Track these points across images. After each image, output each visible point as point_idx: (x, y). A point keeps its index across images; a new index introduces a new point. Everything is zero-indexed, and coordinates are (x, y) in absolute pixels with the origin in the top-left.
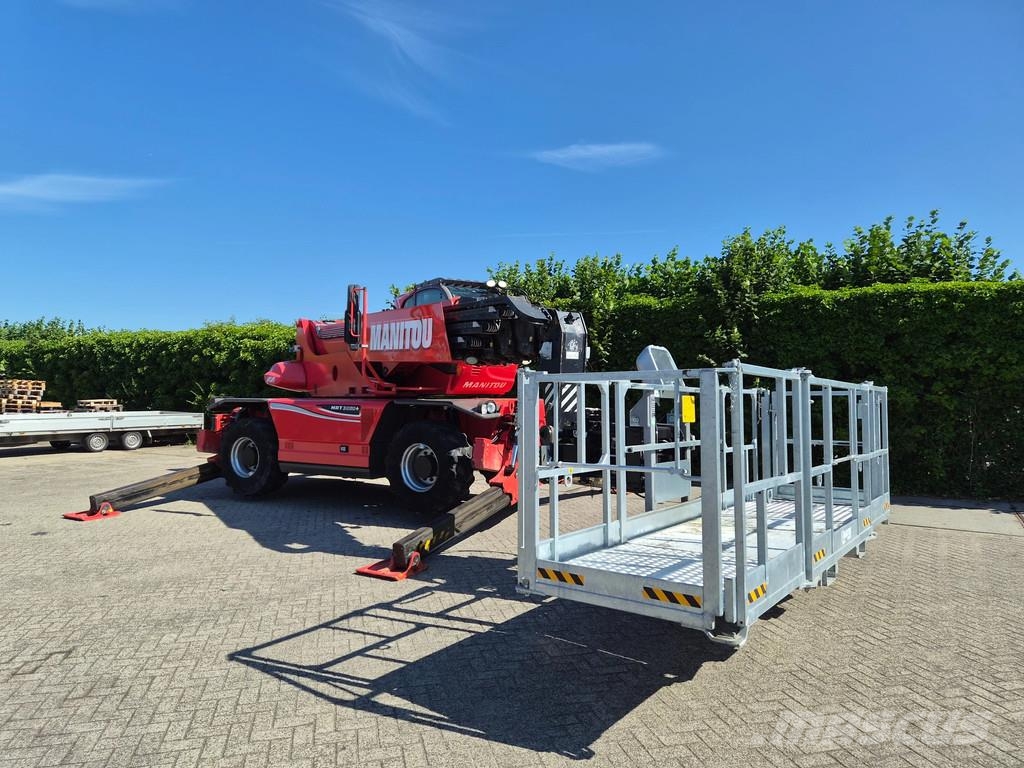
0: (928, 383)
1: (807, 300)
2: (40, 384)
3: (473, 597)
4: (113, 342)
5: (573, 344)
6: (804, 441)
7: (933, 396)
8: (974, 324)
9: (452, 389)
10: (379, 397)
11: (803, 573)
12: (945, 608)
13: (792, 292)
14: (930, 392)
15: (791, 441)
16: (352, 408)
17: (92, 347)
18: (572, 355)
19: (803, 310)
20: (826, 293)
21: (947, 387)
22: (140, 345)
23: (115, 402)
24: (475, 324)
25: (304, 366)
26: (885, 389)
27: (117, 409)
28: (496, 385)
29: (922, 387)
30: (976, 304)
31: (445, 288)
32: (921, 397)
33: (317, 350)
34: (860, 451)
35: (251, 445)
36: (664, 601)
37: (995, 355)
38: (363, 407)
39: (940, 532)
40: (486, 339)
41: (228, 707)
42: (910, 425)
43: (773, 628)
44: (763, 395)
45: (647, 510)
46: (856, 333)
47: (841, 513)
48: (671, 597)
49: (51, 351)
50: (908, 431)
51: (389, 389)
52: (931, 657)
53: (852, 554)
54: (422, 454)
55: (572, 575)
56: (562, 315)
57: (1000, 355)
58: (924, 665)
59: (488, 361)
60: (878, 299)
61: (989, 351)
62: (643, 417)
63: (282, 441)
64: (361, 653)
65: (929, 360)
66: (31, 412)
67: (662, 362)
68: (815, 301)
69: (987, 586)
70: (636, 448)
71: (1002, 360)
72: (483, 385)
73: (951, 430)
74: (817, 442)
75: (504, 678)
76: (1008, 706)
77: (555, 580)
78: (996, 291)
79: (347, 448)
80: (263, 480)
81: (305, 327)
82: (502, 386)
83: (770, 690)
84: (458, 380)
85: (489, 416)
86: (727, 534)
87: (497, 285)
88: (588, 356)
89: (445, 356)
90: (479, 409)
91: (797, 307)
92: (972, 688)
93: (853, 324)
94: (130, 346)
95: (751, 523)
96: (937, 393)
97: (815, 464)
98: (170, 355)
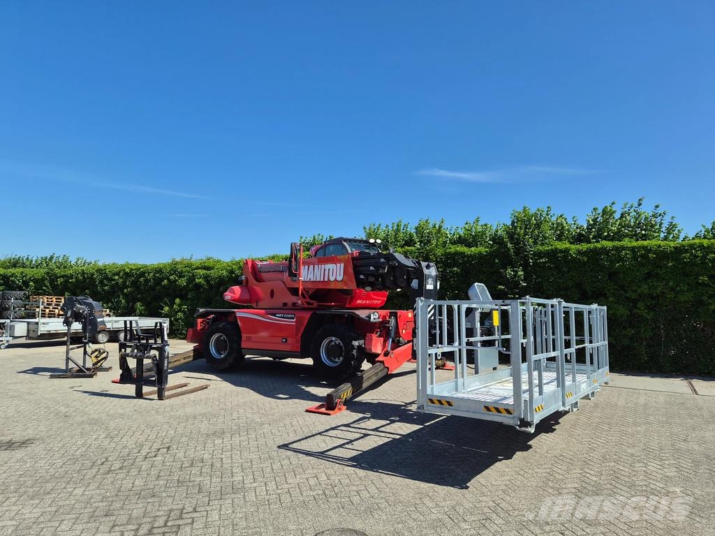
0: (635, 302)
1: (561, 251)
2: (60, 299)
3: (388, 422)
4: (107, 271)
5: (430, 281)
6: (560, 337)
7: (638, 311)
8: (661, 267)
9: (349, 304)
10: (304, 309)
11: (561, 403)
12: (639, 429)
13: (552, 245)
14: (636, 308)
15: (554, 337)
16: (290, 316)
17: (93, 274)
18: (430, 287)
19: (559, 257)
20: (573, 247)
21: (646, 305)
22: (126, 273)
23: (108, 311)
24: (372, 268)
25: (248, 289)
26: (605, 308)
27: (109, 315)
28: (376, 302)
29: (631, 304)
30: (662, 255)
31: (345, 243)
32: (631, 311)
33: (259, 279)
34: (591, 342)
35: (222, 338)
36: (494, 412)
37: (675, 286)
38: (296, 315)
39: (641, 392)
40: (376, 276)
41: (269, 470)
42: (625, 328)
43: (546, 438)
44: (536, 310)
45: (476, 374)
46: (591, 271)
47: (580, 378)
48: (498, 410)
49: (63, 276)
50: (624, 332)
51: (312, 304)
52: (629, 451)
53: (587, 397)
54: (333, 343)
55: (447, 402)
56: (424, 264)
57: (677, 286)
58: (625, 454)
59: (377, 289)
60: (604, 250)
61: (671, 284)
62: (473, 322)
63: (244, 336)
64: (340, 446)
65: (634, 288)
66: (54, 317)
67: (482, 292)
68: (566, 251)
69: (664, 419)
70: (471, 339)
71: (678, 289)
72: (368, 302)
73: (650, 331)
74: (567, 338)
75: (406, 459)
76: (666, 470)
77: (437, 404)
78: (674, 247)
79: (286, 340)
80: (231, 360)
81: (250, 265)
82: (379, 302)
83: (545, 464)
84: (353, 299)
85: (375, 321)
86: (525, 387)
87: (375, 242)
88: (438, 287)
89: (352, 286)
90: (369, 317)
91: (555, 255)
92: (649, 463)
93: (589, 266)
94: (117, 274)
95: (536, 382)
96: (640, 309)
97: (566, 348)
98: (147, 281)
